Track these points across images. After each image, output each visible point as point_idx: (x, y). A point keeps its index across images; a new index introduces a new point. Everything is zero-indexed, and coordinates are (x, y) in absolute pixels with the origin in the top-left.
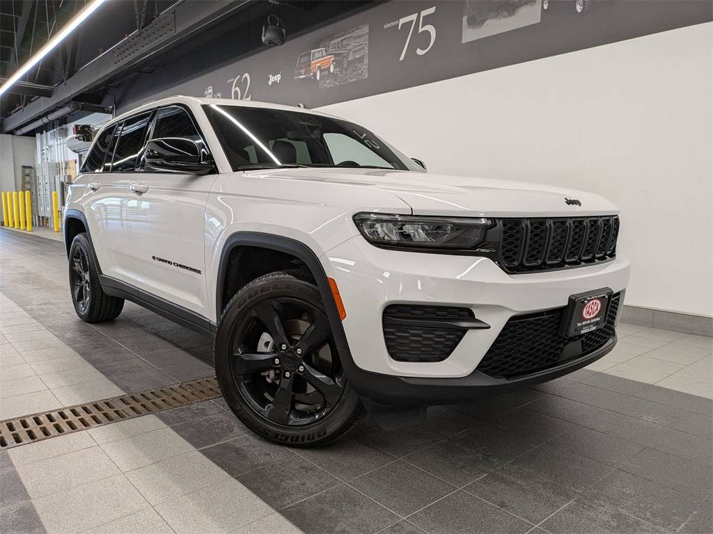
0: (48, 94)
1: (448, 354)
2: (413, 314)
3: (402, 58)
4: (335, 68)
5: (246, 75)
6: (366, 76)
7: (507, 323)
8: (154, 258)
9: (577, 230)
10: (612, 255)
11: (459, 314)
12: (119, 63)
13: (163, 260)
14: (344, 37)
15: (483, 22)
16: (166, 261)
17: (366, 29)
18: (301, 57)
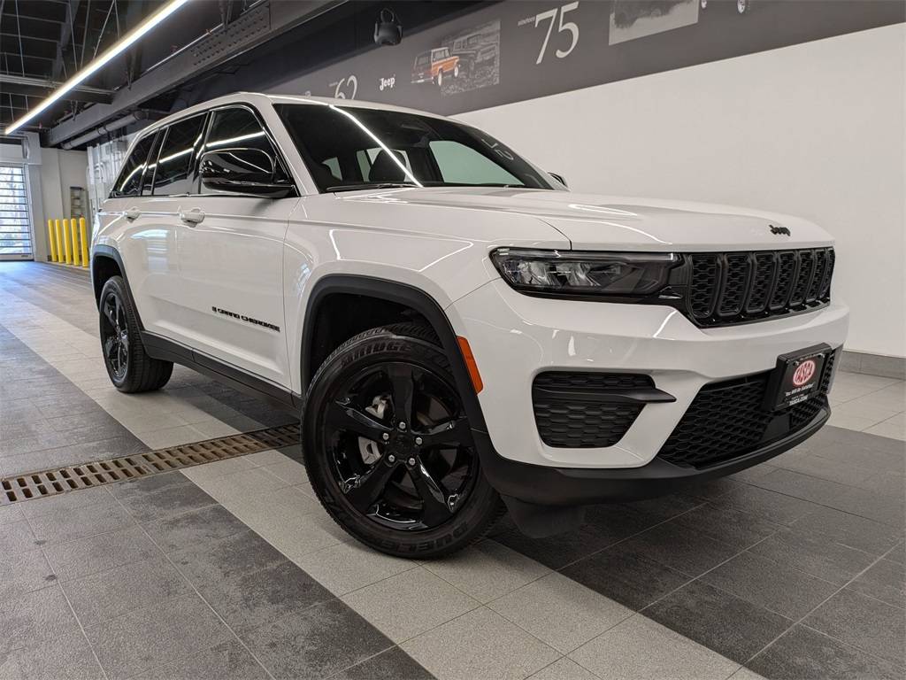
0: (108, 100)
1: (619, 437)
2: (573, 385)
3: (539, 61)
4: (460, 71)
5: (353, 78)
6: (498, 82)
7: (698, 394)
8: (214, 309)
9: (786, 267)
10: (826, 300)
11: (633, 383)
12: (198, 64)
13: (226, 313)
14: (471, 35)
15: (632, 21)
16: (231, 314)
17: (497, 26)
18: (419, 58)
